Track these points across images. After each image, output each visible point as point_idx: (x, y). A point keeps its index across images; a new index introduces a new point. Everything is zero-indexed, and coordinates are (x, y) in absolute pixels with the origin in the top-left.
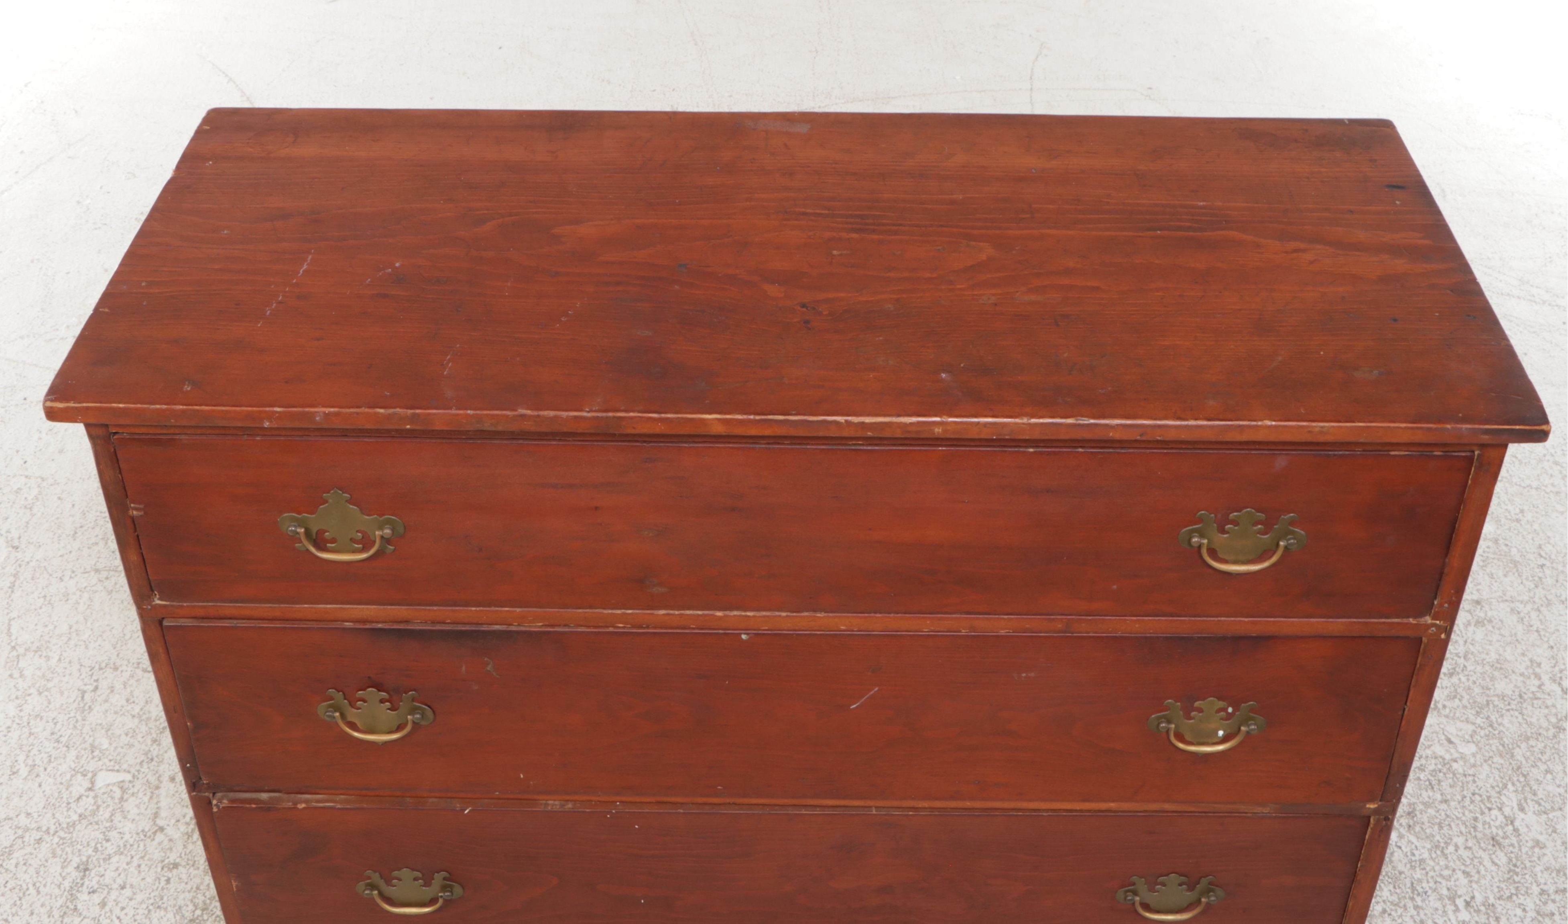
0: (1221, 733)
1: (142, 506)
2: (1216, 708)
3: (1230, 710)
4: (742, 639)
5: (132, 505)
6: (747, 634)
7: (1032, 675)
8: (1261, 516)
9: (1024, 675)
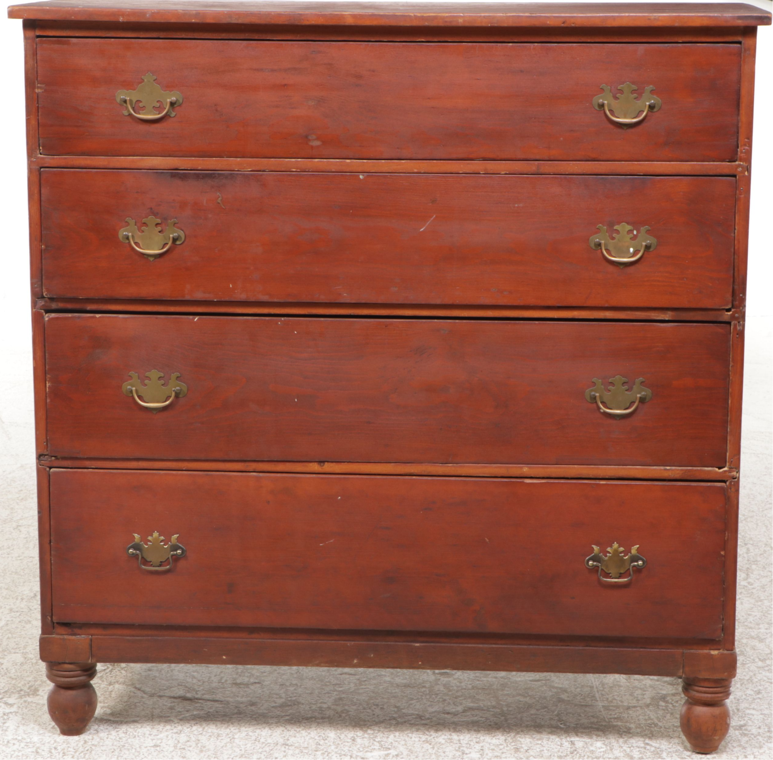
0: (632, 250)
1: (43, 86)
2: (627, 230)
3: (635, 232)
4: (360, 178)
5: (39, 85)
6: (363, 175)
7: (521, 205)
8: (634, 87)
9: (516, 205)
